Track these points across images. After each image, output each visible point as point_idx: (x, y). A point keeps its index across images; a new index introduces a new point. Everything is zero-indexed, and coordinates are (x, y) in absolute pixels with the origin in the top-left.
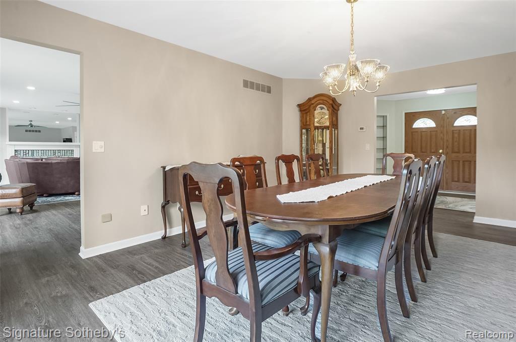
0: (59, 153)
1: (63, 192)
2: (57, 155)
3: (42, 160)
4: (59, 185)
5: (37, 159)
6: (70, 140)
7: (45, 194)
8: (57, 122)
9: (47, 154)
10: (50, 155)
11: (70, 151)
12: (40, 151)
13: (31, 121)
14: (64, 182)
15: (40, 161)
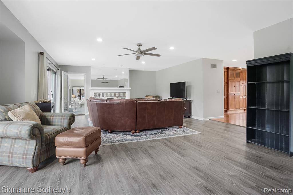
0: (118, 95)
1: (122, 130)
2: (116, 96)
3: (107, 102)
4: (119, 124)
5: (103, 100)
6: (123, 87)
7: (109, 130)
8: (116, 76)
9: (111, 95)
10: (112, 96)
11: (124, 93)
12: (107, 93)
13: (104, 76)
14: (123, 121)
15: (105, 102)
